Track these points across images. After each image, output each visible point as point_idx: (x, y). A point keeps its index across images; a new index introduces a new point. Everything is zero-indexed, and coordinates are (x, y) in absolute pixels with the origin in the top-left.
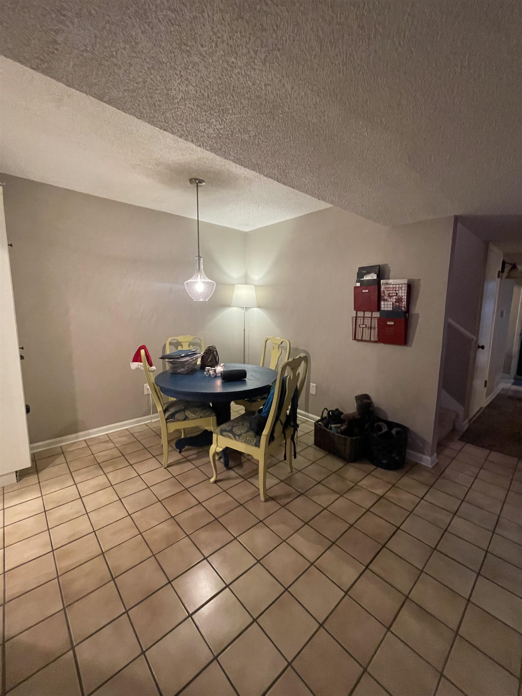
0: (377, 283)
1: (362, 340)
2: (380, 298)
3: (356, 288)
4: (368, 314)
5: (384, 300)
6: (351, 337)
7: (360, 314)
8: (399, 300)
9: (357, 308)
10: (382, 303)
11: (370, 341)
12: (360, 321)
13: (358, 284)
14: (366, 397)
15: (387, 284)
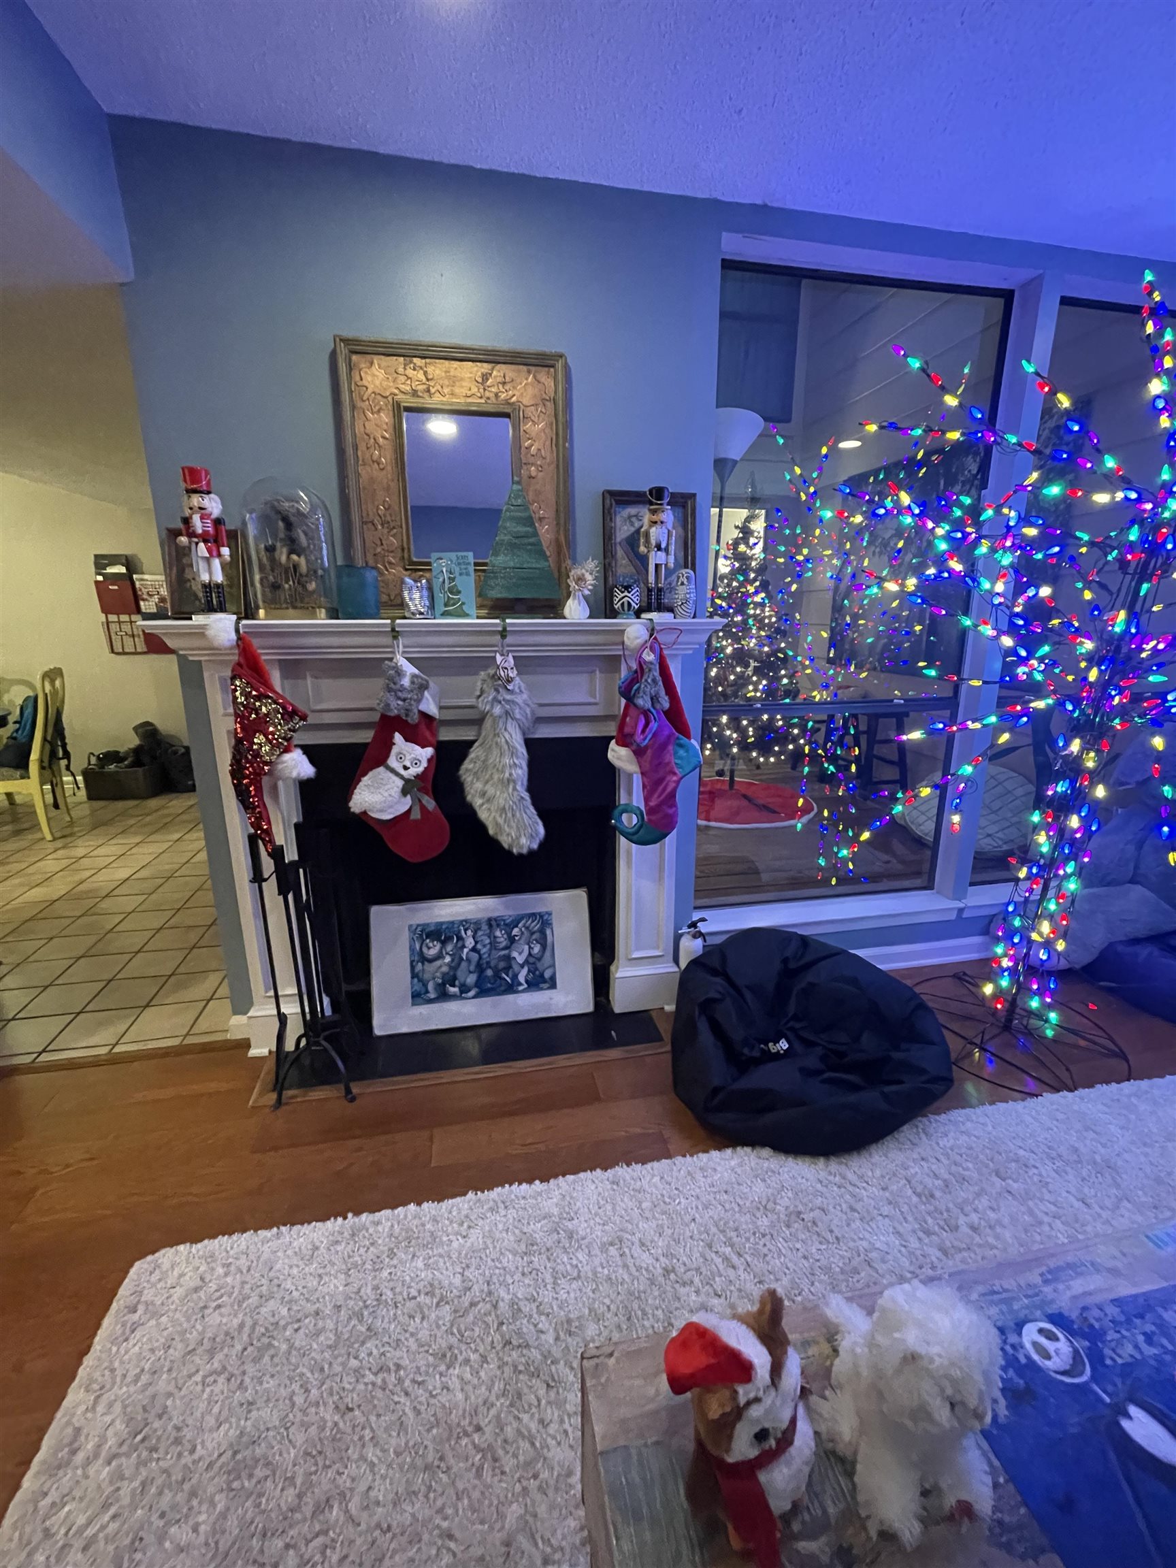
0: (129, 577)
1: (124, 653)
2: (137, 598)
3: (97, 582)
4: (124, 618)
5: (144, 600)
6: (107, 649)
7: (113, 618)
8: (162, 600)
9: (106, 610)
10: (142, 603)
11: (136, 653)
12: (114, 627)
13: (100, 578)
14: (147, 724)
15: (142, 580)
